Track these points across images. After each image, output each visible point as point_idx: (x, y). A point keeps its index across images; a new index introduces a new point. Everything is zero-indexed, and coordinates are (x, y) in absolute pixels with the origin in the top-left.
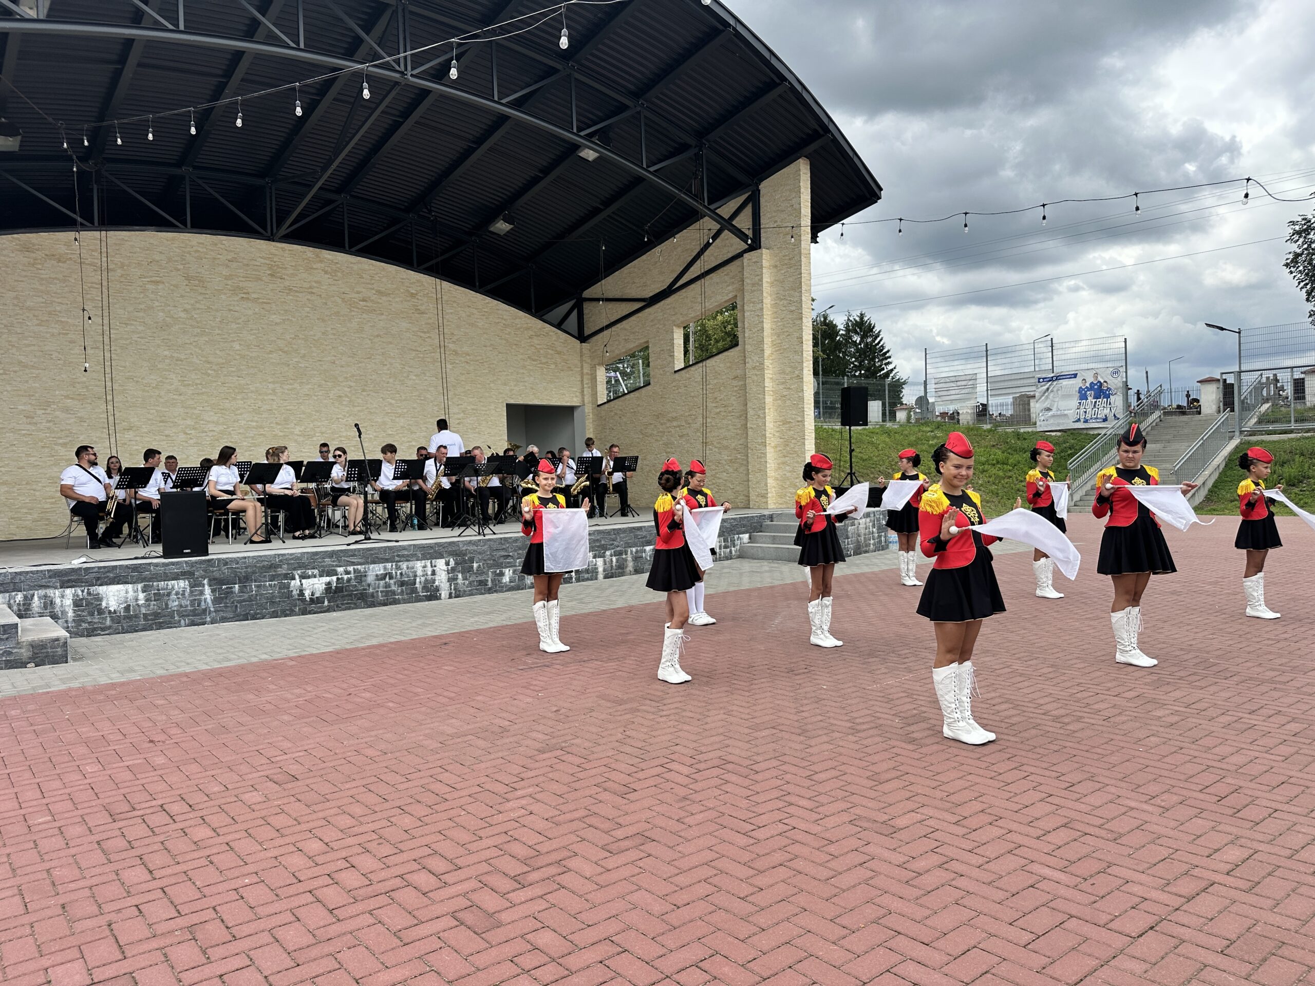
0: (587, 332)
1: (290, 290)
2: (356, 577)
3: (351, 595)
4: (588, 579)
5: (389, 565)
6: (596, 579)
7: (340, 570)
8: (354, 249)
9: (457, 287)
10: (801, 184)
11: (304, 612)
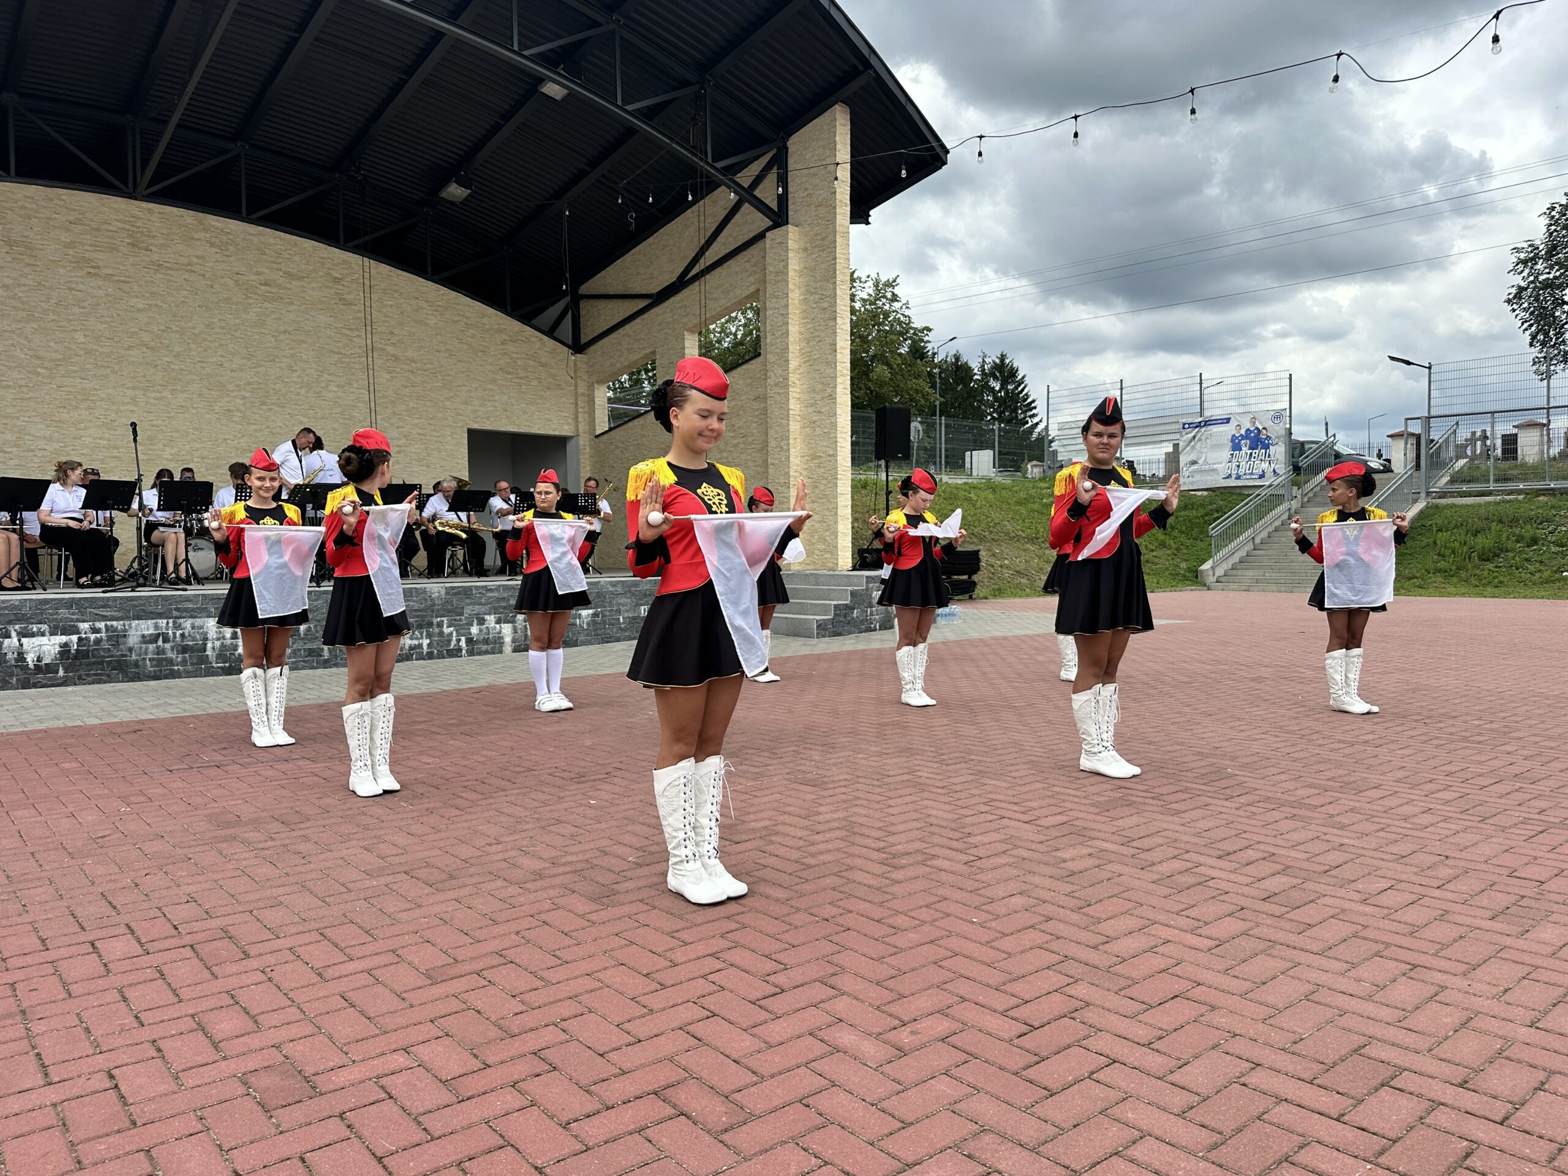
0: (584, 339)
1: (160, 265)
2: (109, 638)
3: (101, 663)
4: (486, 652)
5: (162, 623)
6: (501, 652)
7: (84, 626)
8: (254, 216)
9: (399, 272)
10: (837, 138)
11: (25, 685)
